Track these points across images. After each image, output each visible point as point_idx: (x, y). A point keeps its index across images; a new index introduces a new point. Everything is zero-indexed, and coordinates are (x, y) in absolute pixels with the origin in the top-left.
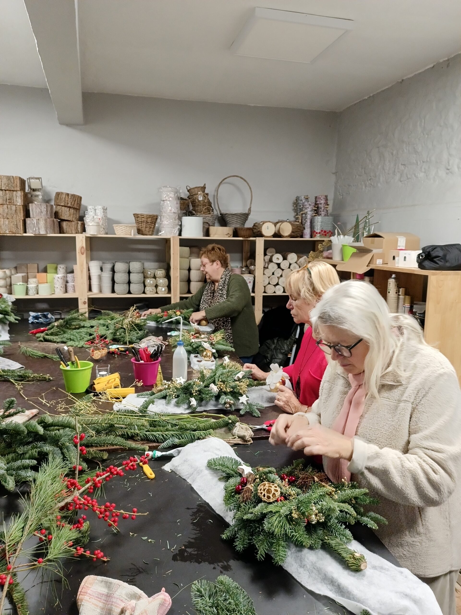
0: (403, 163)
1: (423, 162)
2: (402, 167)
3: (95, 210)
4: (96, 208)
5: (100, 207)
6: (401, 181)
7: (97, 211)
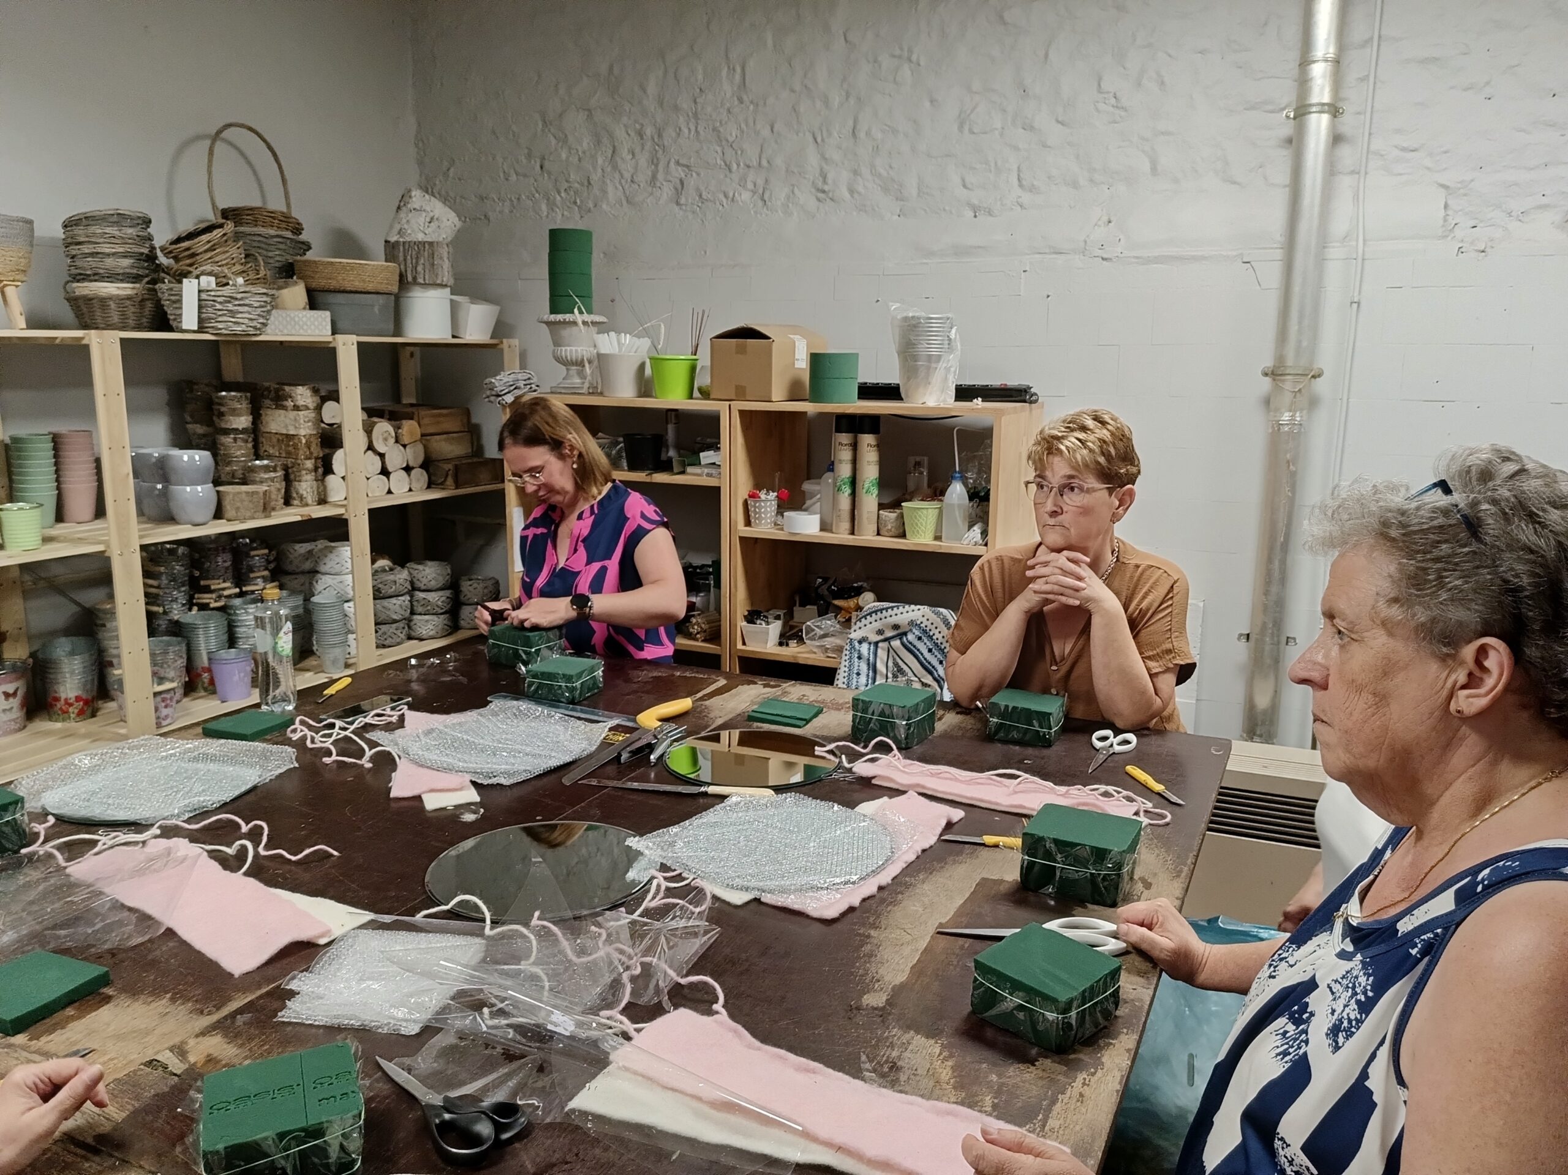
6: (678, 204)
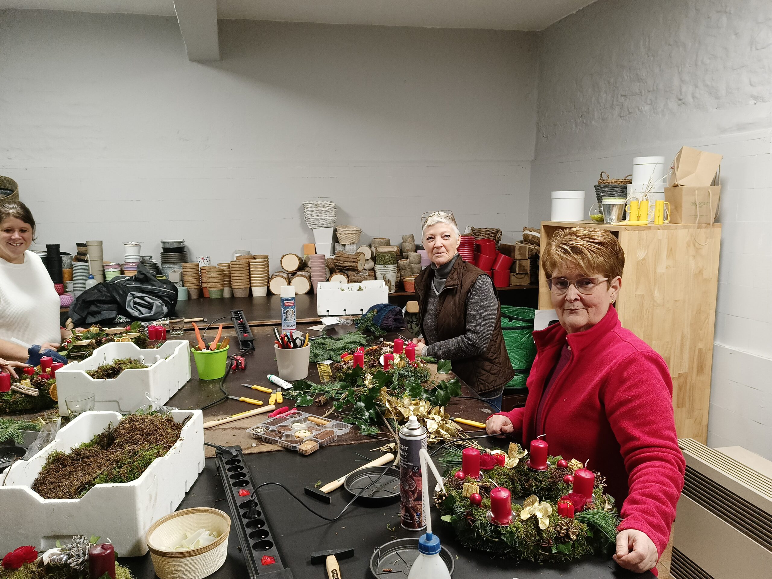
0: (623, 93)
1: (649, 91)
2: (621, 99)
6: (621, 117)
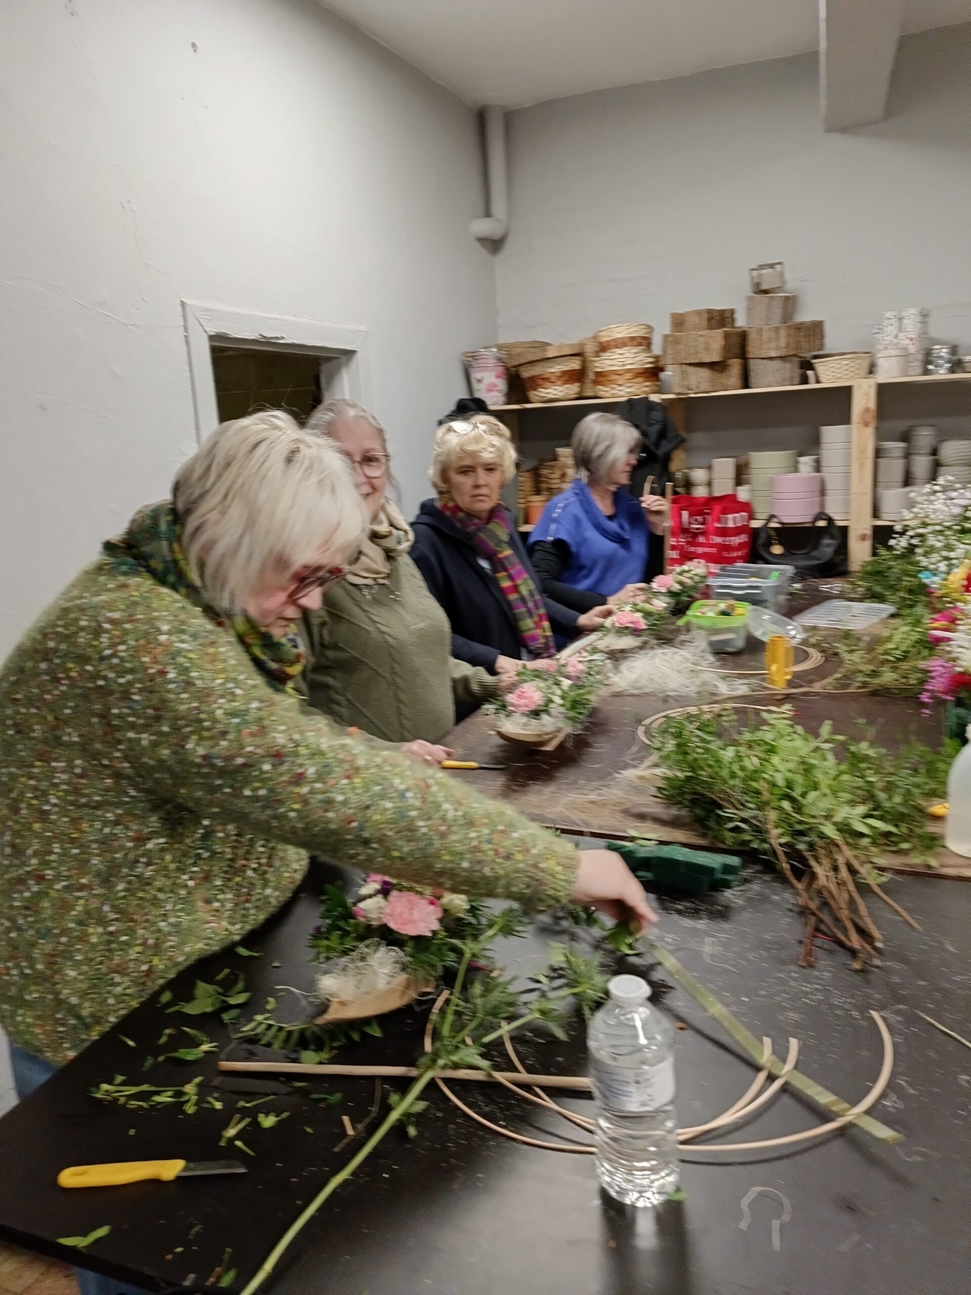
3: (901, 319)
4: (904, 314)
5: (913, 311)
7: (906, 321)
